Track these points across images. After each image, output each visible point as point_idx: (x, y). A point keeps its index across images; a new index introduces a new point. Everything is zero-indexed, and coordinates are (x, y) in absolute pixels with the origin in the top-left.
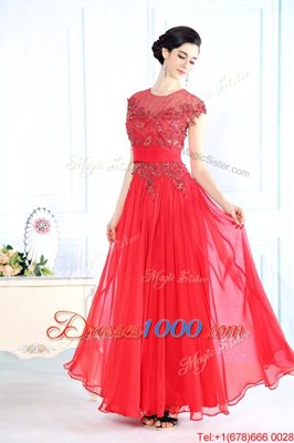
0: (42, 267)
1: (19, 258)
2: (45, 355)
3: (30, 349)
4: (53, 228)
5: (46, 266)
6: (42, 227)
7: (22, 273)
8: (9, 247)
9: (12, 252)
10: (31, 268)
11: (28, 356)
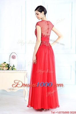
0: (13, 68)
1: (7, 65)
2: (14, 91)
3: (10, 89)
4: (16, 58)
5: (14, 67)
6: (14, 57)
7: (8, 69)
8: (5, 62)
9: (6, 64)
10: (11, 68)
11: (9, 91)
